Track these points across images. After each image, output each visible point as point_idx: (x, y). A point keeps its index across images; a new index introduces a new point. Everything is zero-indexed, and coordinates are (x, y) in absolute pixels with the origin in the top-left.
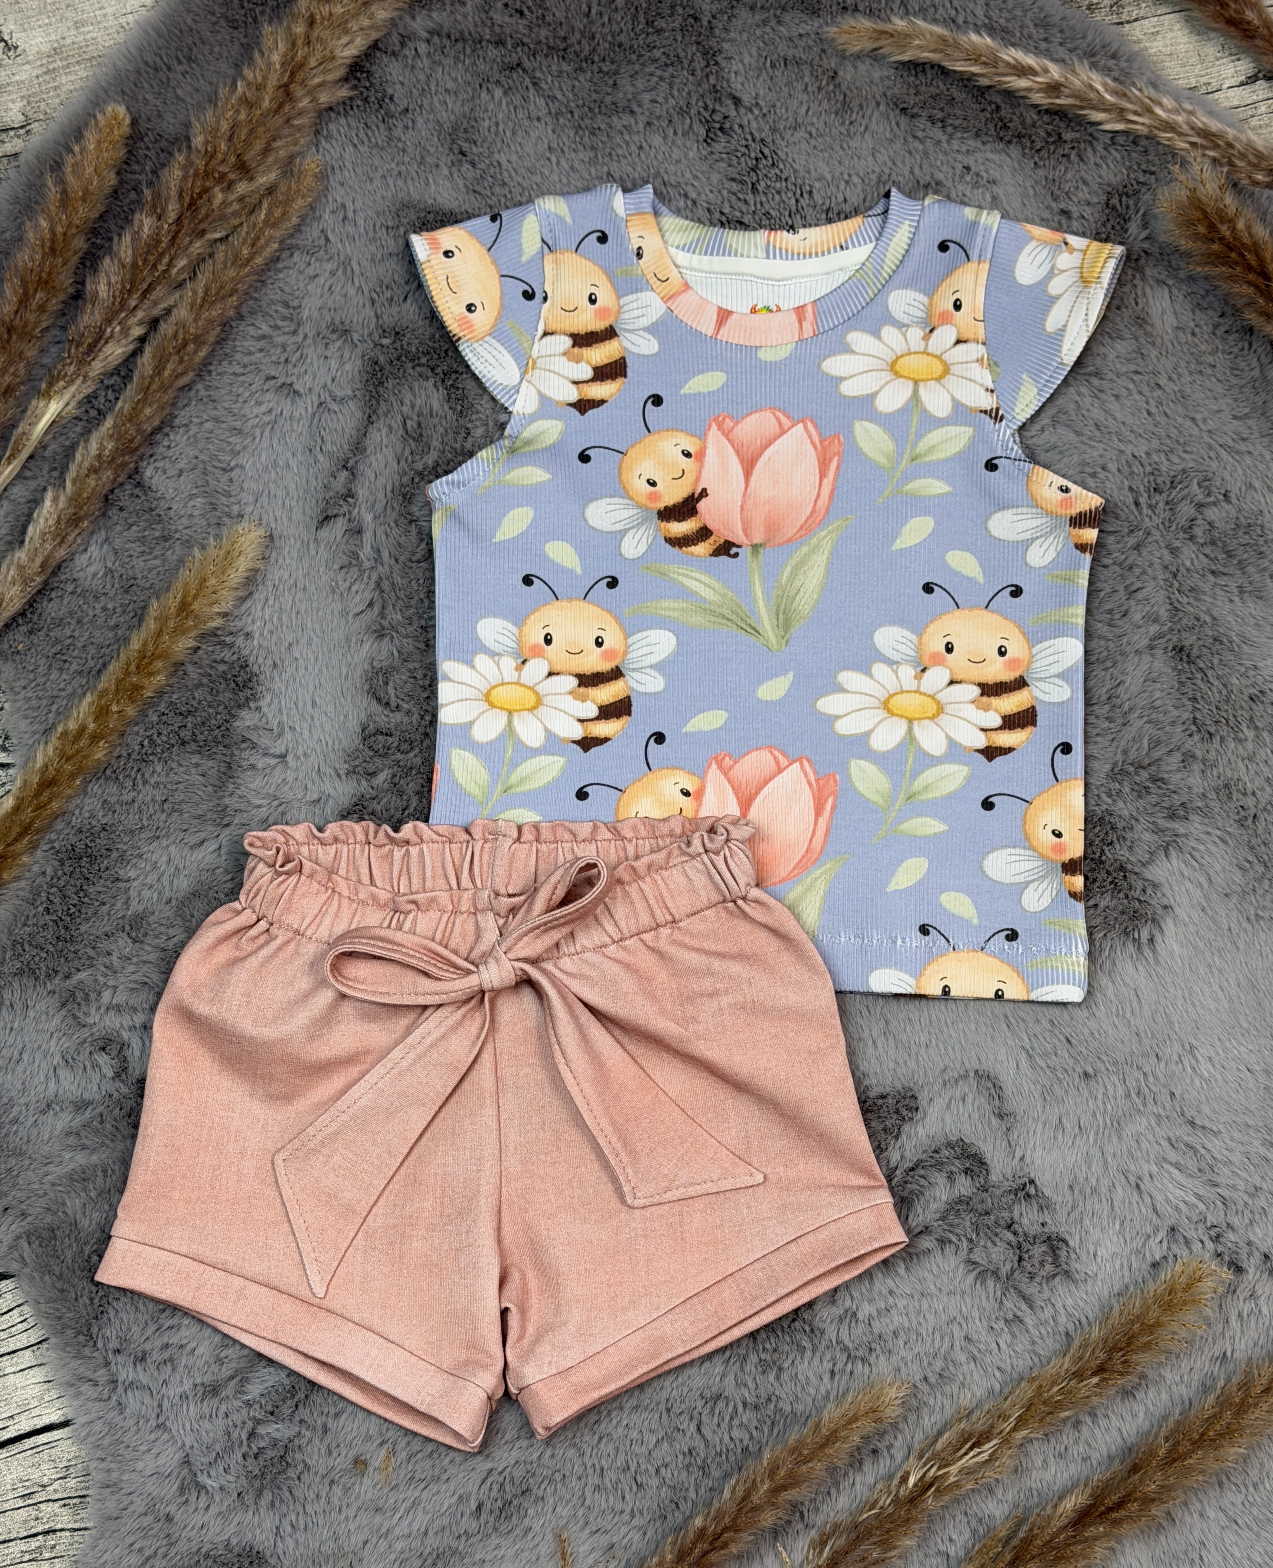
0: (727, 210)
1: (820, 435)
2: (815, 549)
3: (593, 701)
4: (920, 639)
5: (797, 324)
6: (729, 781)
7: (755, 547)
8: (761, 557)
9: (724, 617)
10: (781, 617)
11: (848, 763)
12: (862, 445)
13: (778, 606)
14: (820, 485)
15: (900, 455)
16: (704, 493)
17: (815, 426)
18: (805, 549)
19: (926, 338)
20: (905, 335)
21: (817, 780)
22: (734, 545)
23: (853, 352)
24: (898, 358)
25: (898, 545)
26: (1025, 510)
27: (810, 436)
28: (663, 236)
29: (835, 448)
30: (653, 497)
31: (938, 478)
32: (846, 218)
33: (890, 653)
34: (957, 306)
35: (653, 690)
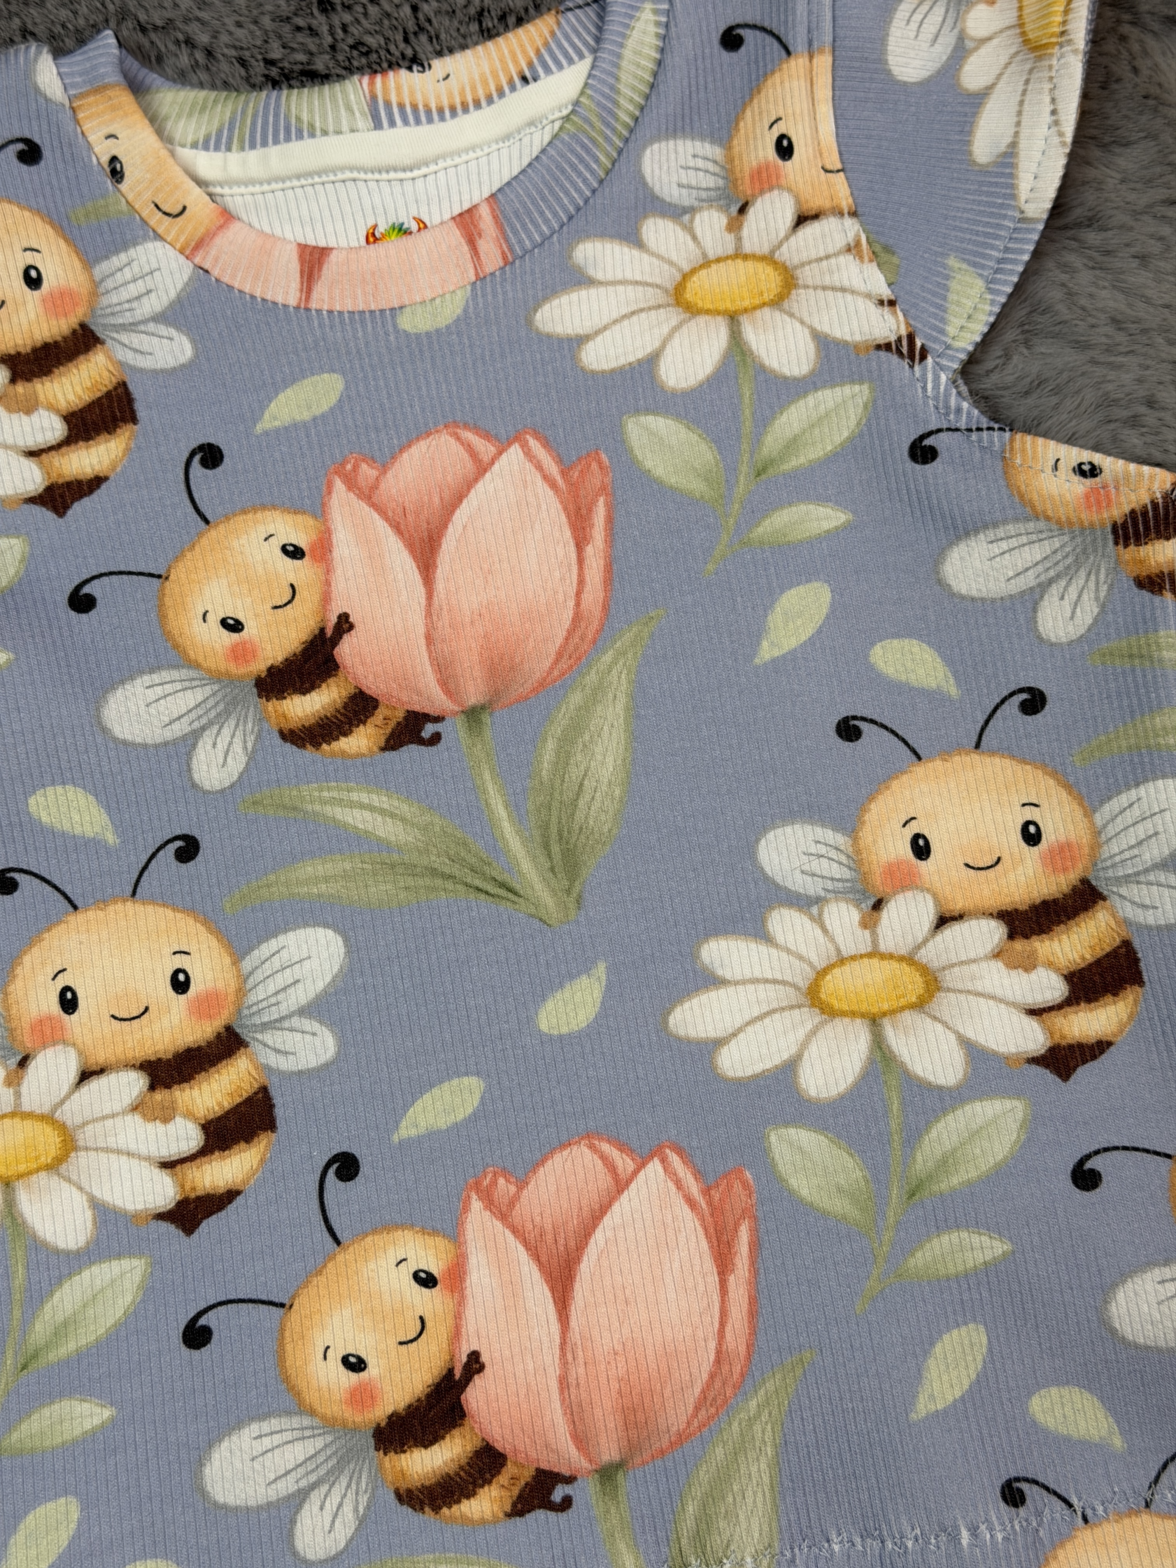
0: (276, 53)
1: (559, 460)
2: (597, 694)
3: (189, 1115)
4: (855, 840)
5: (466, 248)
6: (515, 1231)
7: (473, 715)
8: (488, 733)
9: (434, 872)
10: (556, 849)
11: (763, 1139)
12: (649, 464)
13: (545, 827)
14: (581, 561)
15: (731, 469)
16: (344, 624)
17: (546, 444)
18: (576, 698)
19: (735, 226)
20: (690, 230)
21: (706, 1192)
22: (427, 718)
23: (591, 282)
24: (686, 277)
25: (767, 652)
26: (1011, 528)
27: (539, 467)
28: (160, 132)
29: (595, 479)
30: (240, 653)
31: (822, 499)
32: (520, 22)
33: (798, 883)
34: (785, 149)
35: (313, 1063)
